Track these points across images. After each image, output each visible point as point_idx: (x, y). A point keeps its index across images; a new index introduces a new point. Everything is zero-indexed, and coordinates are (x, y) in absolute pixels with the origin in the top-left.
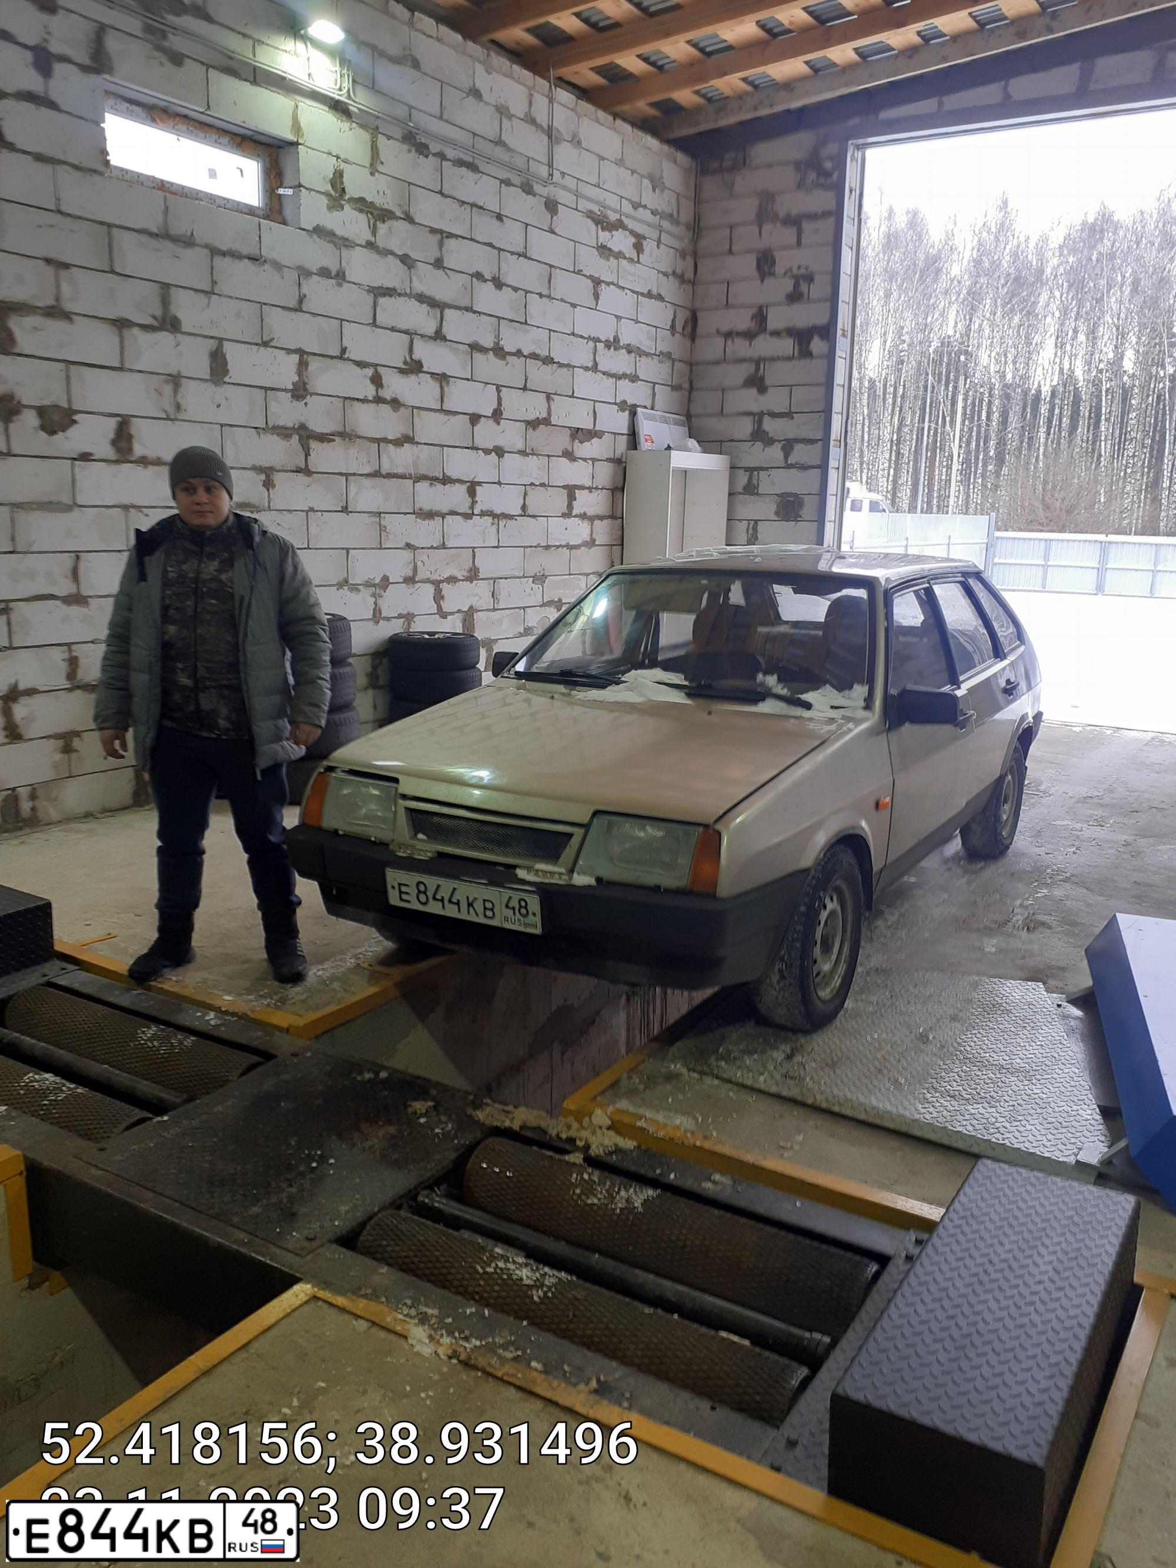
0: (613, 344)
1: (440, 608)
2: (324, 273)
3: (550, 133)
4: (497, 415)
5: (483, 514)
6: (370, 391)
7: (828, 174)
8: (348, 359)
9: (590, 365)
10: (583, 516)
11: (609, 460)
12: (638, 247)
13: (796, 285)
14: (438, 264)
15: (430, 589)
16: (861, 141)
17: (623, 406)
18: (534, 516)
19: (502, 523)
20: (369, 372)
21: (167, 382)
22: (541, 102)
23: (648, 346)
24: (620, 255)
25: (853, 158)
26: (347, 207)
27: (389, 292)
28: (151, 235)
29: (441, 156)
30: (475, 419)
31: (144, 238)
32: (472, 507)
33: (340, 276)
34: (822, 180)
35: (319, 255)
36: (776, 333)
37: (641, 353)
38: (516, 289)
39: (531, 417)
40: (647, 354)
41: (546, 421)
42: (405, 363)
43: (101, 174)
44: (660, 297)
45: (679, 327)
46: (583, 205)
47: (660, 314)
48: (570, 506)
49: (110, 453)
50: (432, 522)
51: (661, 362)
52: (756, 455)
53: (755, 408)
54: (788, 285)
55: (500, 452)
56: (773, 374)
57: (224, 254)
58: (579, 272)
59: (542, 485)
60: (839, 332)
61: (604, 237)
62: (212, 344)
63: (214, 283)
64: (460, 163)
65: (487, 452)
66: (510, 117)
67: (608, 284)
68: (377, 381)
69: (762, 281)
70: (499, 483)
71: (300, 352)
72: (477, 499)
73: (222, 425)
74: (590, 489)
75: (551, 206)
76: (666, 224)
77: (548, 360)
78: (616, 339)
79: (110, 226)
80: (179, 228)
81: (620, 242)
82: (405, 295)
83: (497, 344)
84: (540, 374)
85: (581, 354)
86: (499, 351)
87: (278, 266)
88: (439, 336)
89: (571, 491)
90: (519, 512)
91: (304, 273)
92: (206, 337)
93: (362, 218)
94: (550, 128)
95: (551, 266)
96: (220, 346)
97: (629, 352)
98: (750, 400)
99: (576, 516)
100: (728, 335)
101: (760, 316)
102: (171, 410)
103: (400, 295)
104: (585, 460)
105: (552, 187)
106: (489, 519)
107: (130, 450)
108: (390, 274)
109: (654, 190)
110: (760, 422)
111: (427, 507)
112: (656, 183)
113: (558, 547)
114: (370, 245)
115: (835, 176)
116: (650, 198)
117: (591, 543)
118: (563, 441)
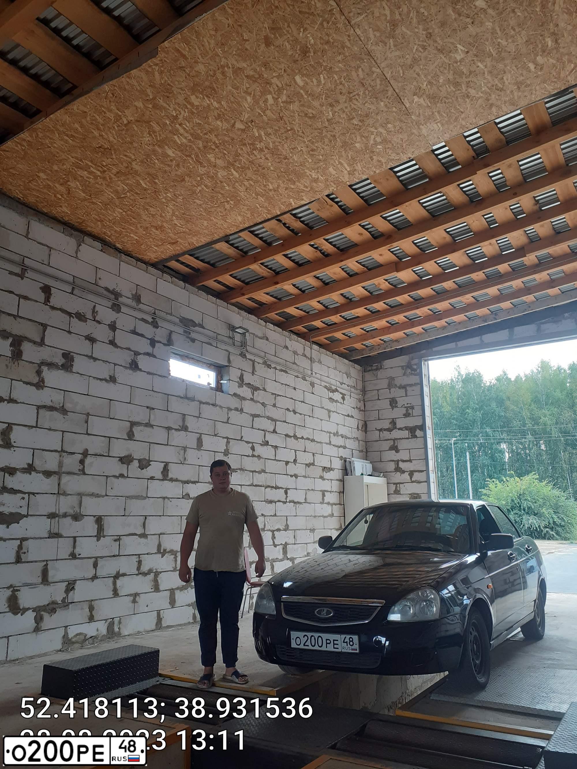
0: (336, 434)
1: (274, 542)
2: (236, 409)
3: (311, 359)
4: (295, 461)
5: (290, 502)
6: (250, 452)
7: (415, 370)
8: (243, 441)
9: (328, 442)
10: (328, 503)
11: (337, 480)
12: (343, 398)
13: (407, 410)
14: (274, 405)
15: (270, 533)
16: (426, 358)
17: (341, 458)
18: (309, 503)
19: (297, 505)
20: (250, 445)
21: (182, 449)
22: (308, 349)
23: (349, 435)
24: (337, 401)
25: (424, 364)
26: (244, 386)
27: (258, 416)
28: (181, 398)
29: (275, 368)
30: (287, 463)
31: (179, 399)
32: (286, 499)
33: (241, 411)
34: (413, 372)
35: (234, 403)
36: (400, 429)
37: (347, 438)
38: (301, 414)
39: (308, 463)
40: (349, 438)
41: (313, 464)
42: (263, 442)
43: (167, 377)
44: (352, 417)
45: (360, 428)
46: (323, 384)
47: (353, 423)
48: (323, 499)
49: (161, 477)
50: (271, 505)
51: (354, 441)
52: (398, 477)
53: (395, 459)
54: (404, 411)
55: (296, 476)
56: (401, 445)
57: (204, 403)
58: (323, 408)
59: (312, 490)
60: (427, 428)
61: (331, 395)
62: (198, 435)
63: (200, 413)
64: (281, 370)
65: (291, 476)
66: (298, 355)
67: (333, 412)
68: (253, 449)
69: (393, 409)
70: (296, 489)
71: (227, 438)
72: (288, 495)
73: (199, 466)
74: (330, 492)
75: (312, 384)
76: (353, 390)
77: (313, 440)
78: (337, 432)
79: (168, 395)
80: (190, 395)
81: (337, 396)
82: (263, 417)
83: (295, 434)
84: (310, 446)
85: (325, 438)
86: (295, 437)
87: (221, 407)
88: (274, 431)
89: (323, 492)
90: (304, 501)
91: (229, 409)
92: (196, 433)
93: (249, 390)
94: (311, 358)
95: (313, 406)
96: (201, 436)
97: (342, 437)
98: (392, 455)
99: (326, 503)
100: (380, 430)
101: (393, 422)
102: (182, 460)
103: (261, 417)
104: (328, 480)
105: (312, 378)
106: (293, 504)
107: (168, 475)
108: (257, 409)
109: (347, 378)
110: (398, 464)
111: (269, 499)
112: (348, 375)
113: (319, 516)
114: (252, 399)
115: (418, 371)
116: (346, 380)
117: (332, 515)
118: (319, 472)
